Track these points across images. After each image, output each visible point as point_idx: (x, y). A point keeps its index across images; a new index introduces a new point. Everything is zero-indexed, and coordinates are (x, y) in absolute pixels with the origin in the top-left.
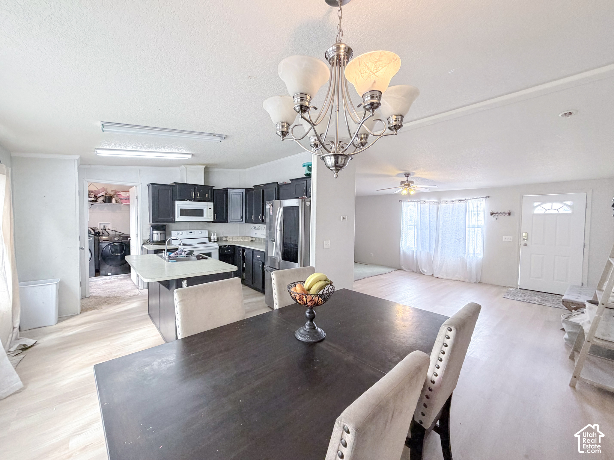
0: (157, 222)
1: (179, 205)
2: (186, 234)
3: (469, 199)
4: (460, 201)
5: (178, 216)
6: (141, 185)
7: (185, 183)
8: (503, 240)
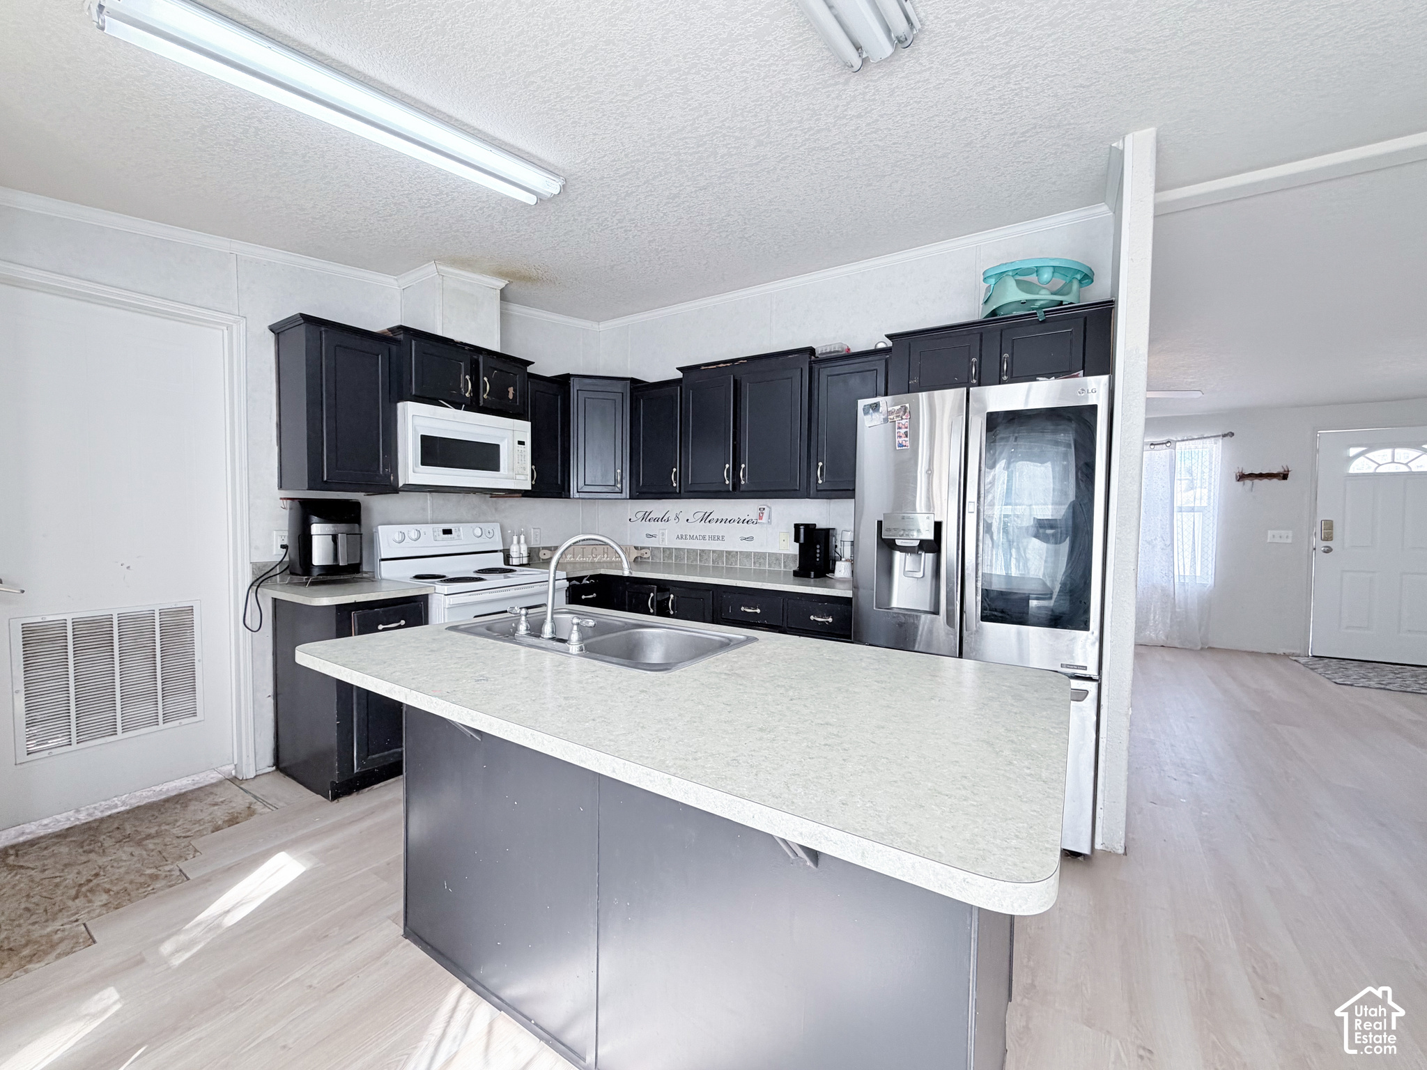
0: (326, 486)
1: (418, 421)
2: (428, 538)
3: (1179, 441)
4: (1152, 447)
5: (415, 465)
6: (243, 326)
7: (439, 333)
8: (1268, 541)
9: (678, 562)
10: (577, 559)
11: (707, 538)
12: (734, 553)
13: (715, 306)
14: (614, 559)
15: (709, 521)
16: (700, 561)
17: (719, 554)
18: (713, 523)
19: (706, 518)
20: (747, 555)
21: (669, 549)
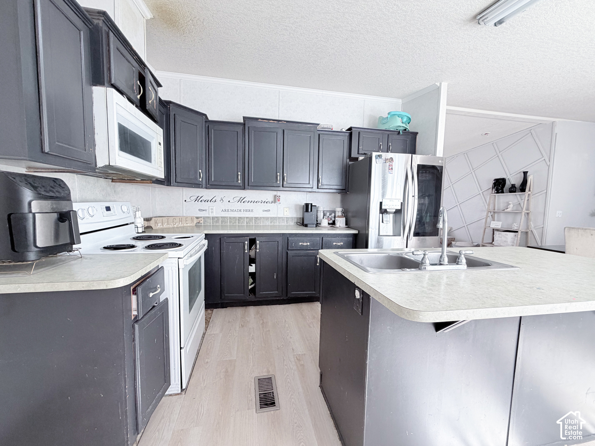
9: (223, 224)
10: (165, 226)
11: (242, 211)
12: (260, 218)
13: (246, 87)
14: (185, 224)
15: (244, 202)
16: (238, 223)
17: (251, 219)
18: (246, 203)
19: (241, 200)
20: (267, 218)
21: (217, 217)
